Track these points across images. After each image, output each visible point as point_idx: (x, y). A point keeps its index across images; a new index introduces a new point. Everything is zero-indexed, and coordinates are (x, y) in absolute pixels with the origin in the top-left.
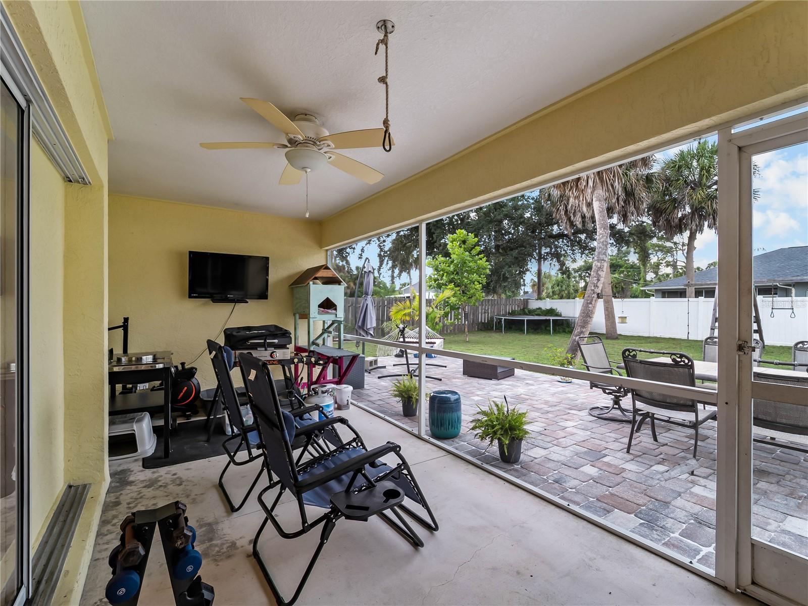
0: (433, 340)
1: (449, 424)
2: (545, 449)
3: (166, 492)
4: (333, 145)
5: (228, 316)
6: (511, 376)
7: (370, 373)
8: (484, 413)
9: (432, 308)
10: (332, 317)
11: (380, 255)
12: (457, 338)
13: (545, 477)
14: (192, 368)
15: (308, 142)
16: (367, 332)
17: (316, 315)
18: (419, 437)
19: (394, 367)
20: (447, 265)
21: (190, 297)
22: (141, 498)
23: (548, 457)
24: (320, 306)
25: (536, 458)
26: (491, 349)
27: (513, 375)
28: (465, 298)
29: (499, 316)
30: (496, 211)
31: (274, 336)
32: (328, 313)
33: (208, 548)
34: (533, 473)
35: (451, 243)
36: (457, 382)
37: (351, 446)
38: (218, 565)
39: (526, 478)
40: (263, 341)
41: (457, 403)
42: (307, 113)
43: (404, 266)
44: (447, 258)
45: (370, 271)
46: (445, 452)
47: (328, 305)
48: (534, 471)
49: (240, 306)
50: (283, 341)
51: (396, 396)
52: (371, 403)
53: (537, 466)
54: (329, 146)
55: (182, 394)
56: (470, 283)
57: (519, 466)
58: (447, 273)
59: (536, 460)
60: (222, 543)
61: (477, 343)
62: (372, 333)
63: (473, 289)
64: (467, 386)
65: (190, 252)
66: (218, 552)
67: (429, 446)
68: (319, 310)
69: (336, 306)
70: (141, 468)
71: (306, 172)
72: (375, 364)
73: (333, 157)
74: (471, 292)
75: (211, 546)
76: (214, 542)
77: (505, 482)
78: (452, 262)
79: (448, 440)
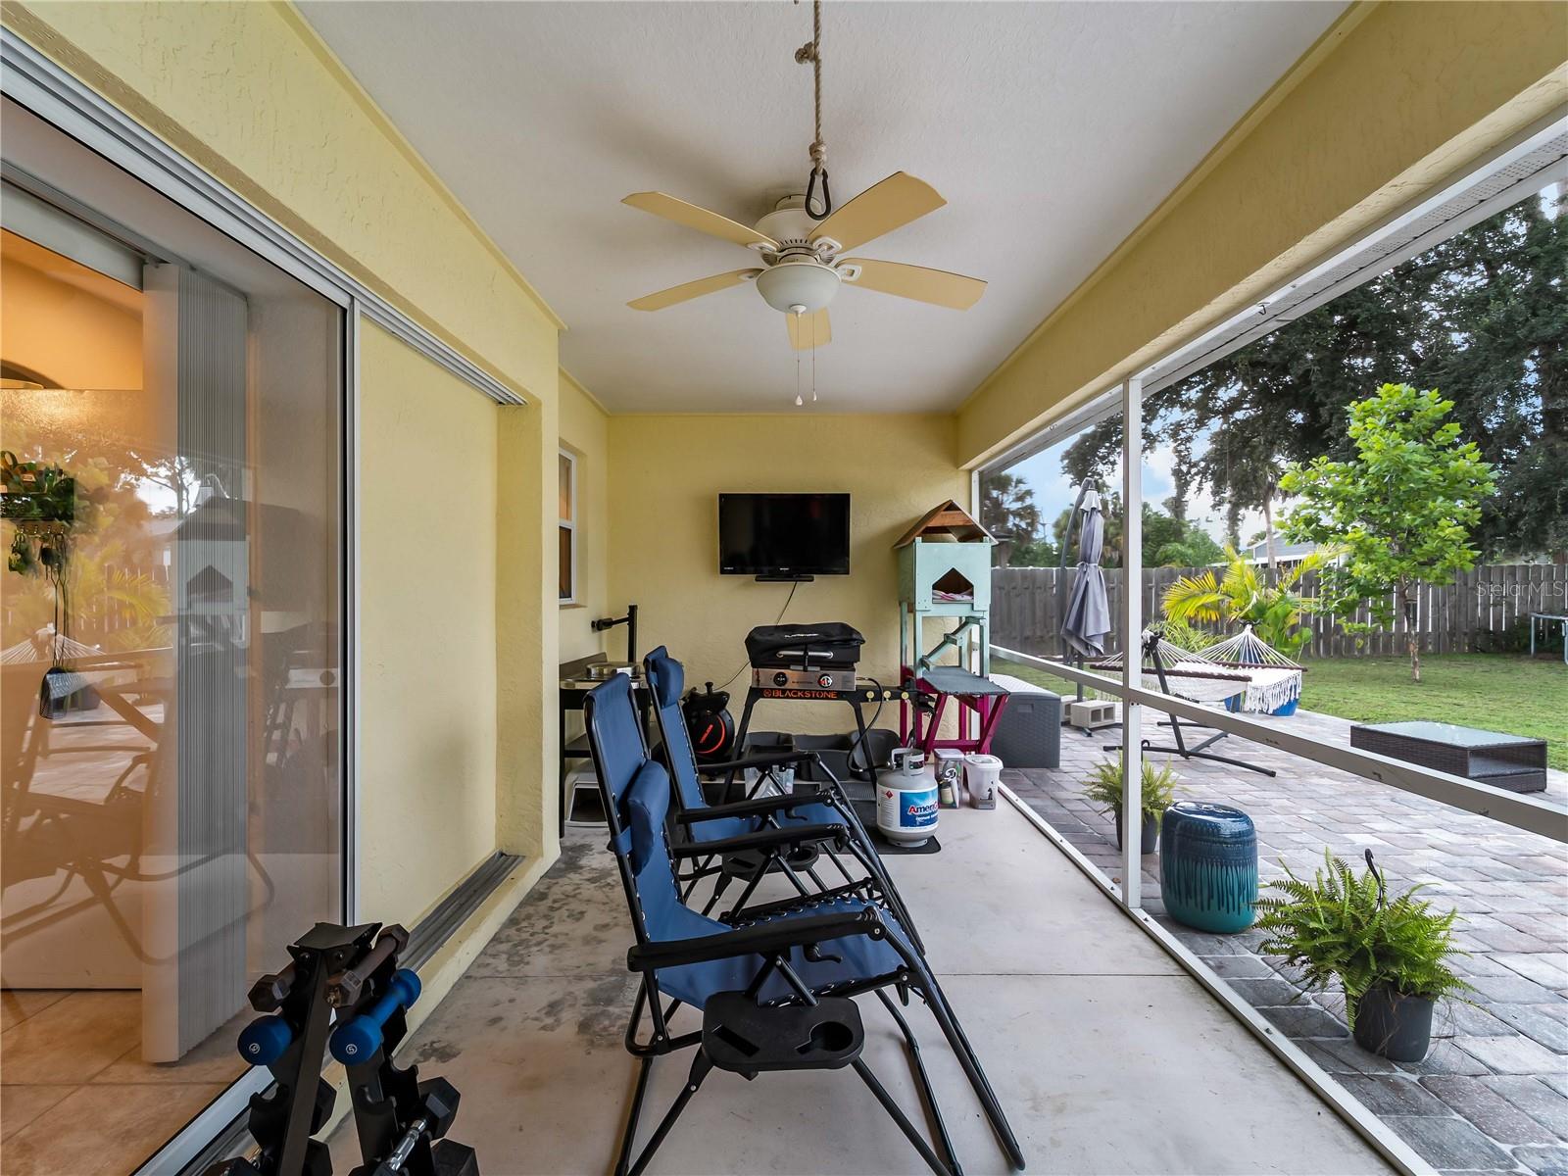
0: (1241, 672)
1: (1211, 896)
2: (1555, 1051)
3: (607, 896)
4: (838, 245)
5: (785, 603)
6: (1532, 791)
7: (1089, 735)
8: (1294, 888)
9: (1281, 591)
10: (964, 611)
11: (1177, 473)
12: (1387, 670)
13: (1506, 1148)
14: (723, 693)
15: (794, 251)
16: (1087, 644)
17: (929, 604)
18: (1122, 909)
19: (1161, 728)
20: (1349, 480)
21: (723, 572)
22: (574, 896)
23: (1553, 1081)
24: (936, 587)
25: (1497, 1072)
26: (1493, 706)
27: (1543, 791)
28: (1404, 564)
29: (1551, 613)
30: (1535, 315)
31: (826, 645)
32: (954, 601)
33: (597, 1014)
34: (1457, 1116)
35: (1360, 424)
36: (1322, 785)
37: (853, 895)
38: (589, 1053)
39: (1421, 1124)
40: (801, 653)
41: (1237, 843)
42: (792, 192)
43: (1243, 493)
44: (1351, 464)
45: (1093, 509)
46: (1176, 967)
47: (954, 584)
48: (1467, 1110)
49: (803, 587)
50: (845, 654)
51: (1097, 797)
52: (1055, 803)
53: (1493, 1101)
54: (832, 247)
55: (706, 735)
56: (1425, 525)
57: (1414, 1078)
58: (1345, 500)
59: (1493, 1080)
60: (619, 1015)
61: (1453, 685)
62: (1099, 646)
63: (1434, 540)
64: (1349, 801)
65: (721, 496)
66: (605, 1029)
67: (1139, 938)
68: (933, 594)
69: (972, 586)
70: (604, 848)
71: (797, 313)
72: (1105, 718)
73: (859, 269)
74: (1425, 547)
75: (603, 1013)
76: (611, 1009)
77: (1324, 1111)
78: (1364, 472)
79: (1206, 936)
